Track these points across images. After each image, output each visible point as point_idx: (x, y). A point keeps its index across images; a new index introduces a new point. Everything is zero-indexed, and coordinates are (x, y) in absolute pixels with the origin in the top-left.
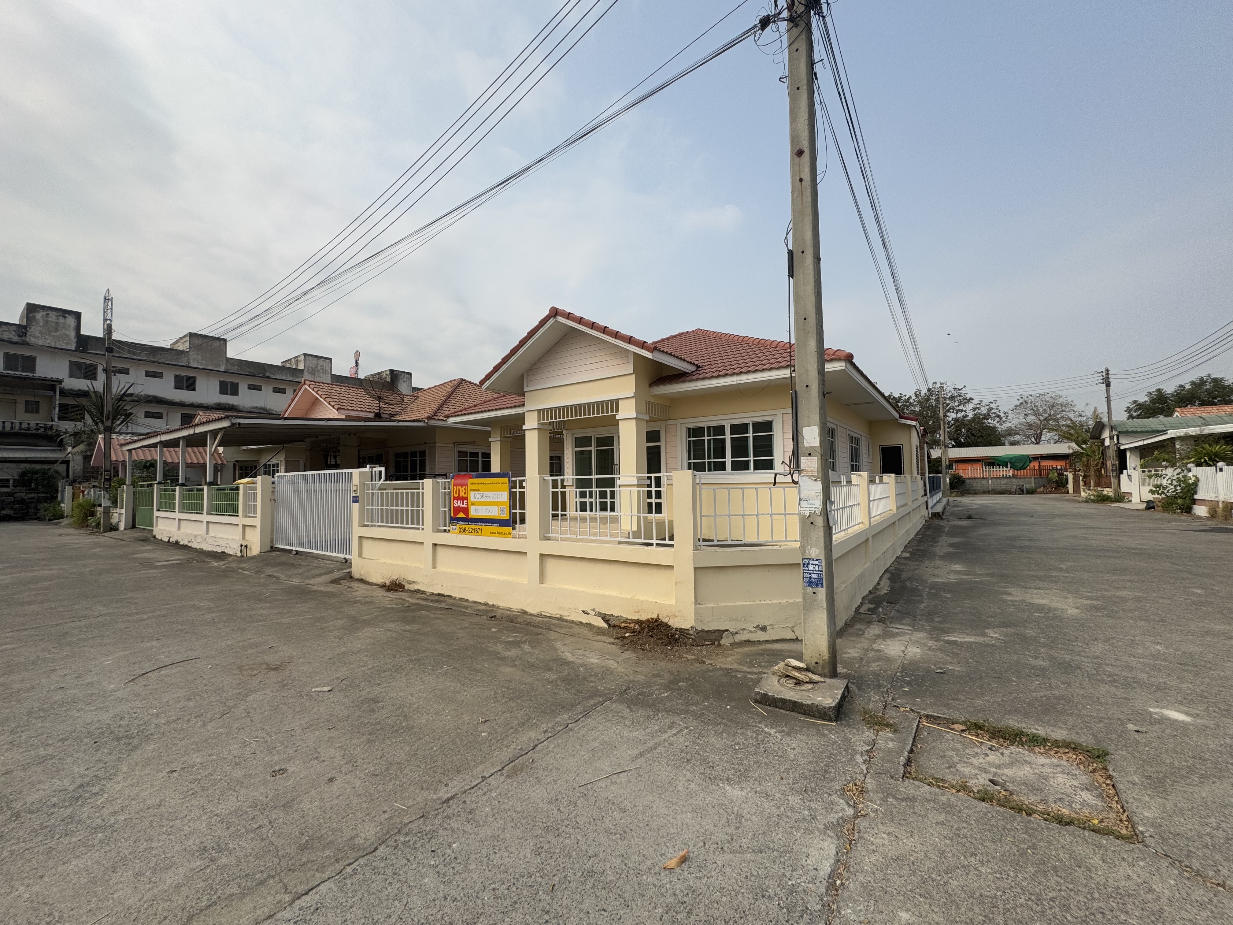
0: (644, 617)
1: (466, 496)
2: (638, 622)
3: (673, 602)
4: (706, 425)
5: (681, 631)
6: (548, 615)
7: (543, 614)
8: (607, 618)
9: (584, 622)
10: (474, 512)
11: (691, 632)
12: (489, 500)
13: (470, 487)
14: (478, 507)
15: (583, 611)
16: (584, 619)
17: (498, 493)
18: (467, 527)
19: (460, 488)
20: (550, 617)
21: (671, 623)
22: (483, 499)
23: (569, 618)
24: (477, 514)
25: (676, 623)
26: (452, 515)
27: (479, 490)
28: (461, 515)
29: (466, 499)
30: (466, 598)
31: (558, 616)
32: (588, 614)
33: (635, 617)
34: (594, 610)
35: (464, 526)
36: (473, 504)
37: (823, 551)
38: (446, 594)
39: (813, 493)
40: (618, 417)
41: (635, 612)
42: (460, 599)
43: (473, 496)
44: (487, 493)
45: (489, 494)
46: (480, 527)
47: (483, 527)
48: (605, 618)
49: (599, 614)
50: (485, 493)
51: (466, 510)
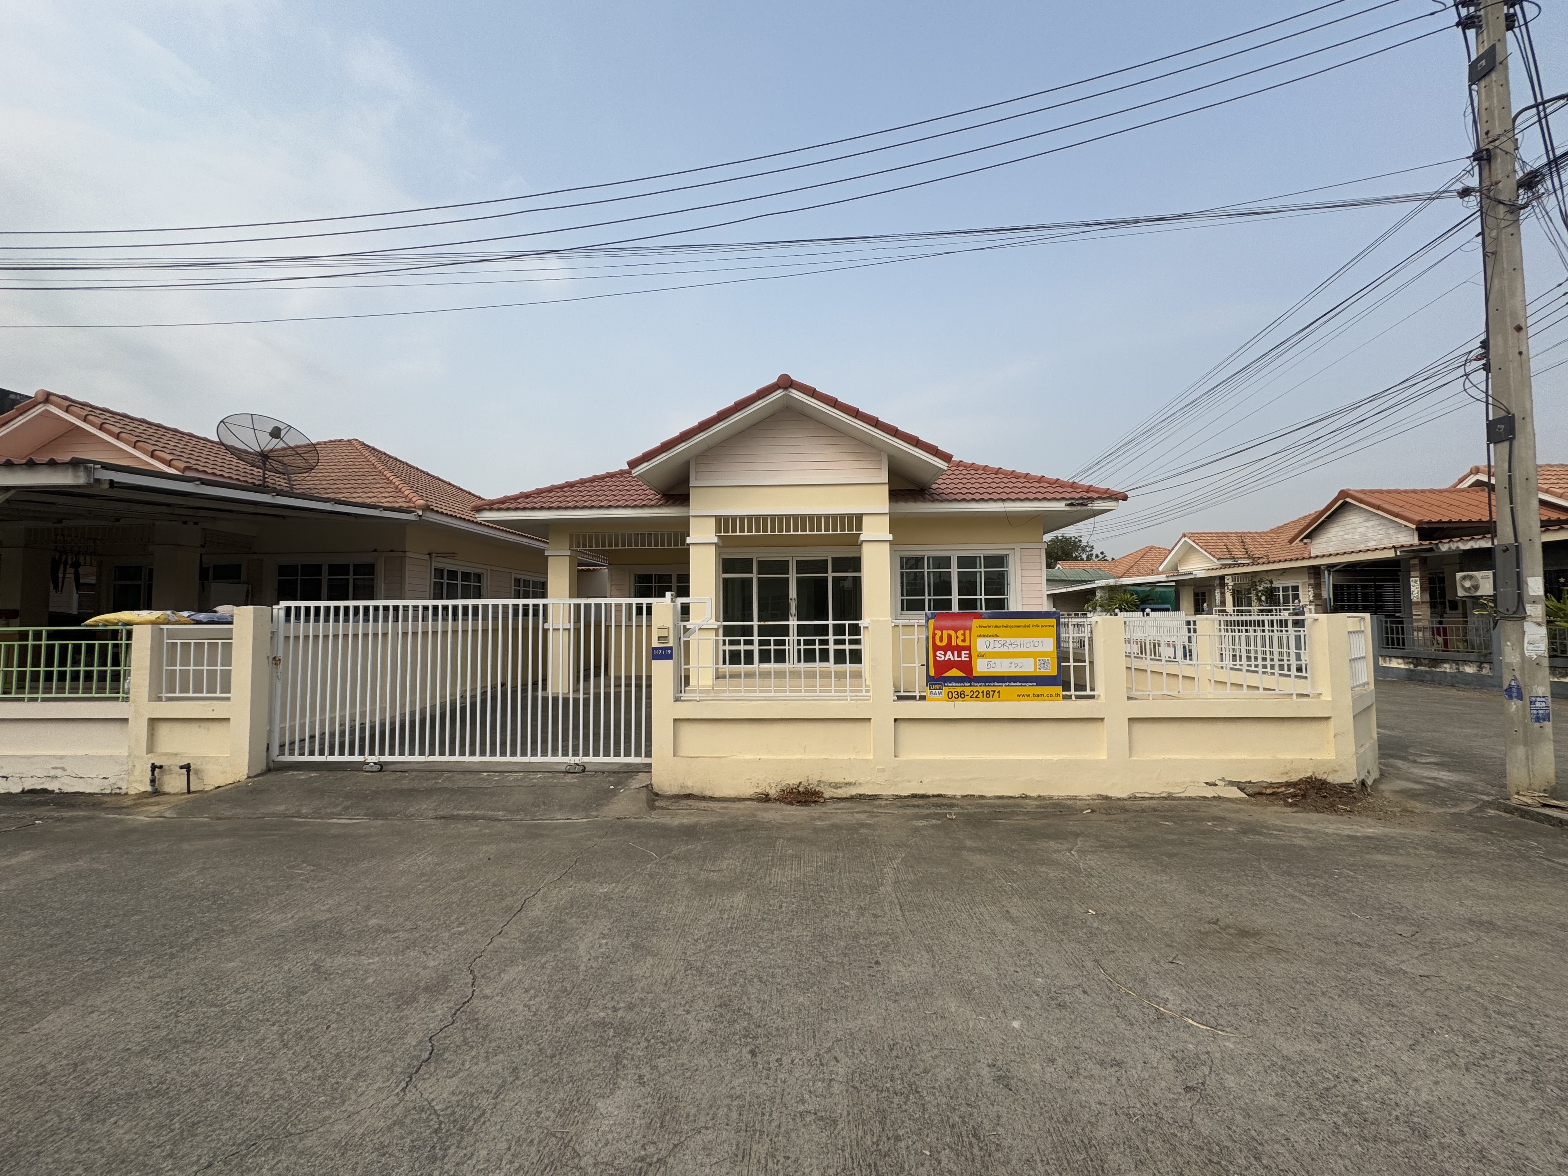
0: (1295, 778)
1: (967, 644)
2: (1288, 785)
3: (1332, 756)
4: (927, 554)
5: (1344, 786)
6: (1147, 795)
7: (1138, 795)
8: (1242, 786)
9: (1209, 796)
10: (981, 667)
11: (1354, 785)
12: (1018, 649)
13: (975, 631)
14: (993, 660)
15: (1207, 783)
16: (1210, 792)
17: (1035, 640)
18: (967, 690)
19: (952, 633)
20: (1151, 798)
21: (1330, 779)
22: (1005, 649)
23: (1183, 795)
24: (991, 670)
25: (1335, 779)
26: (932, 673)
27: (996, 636)
28: (955, 672)
29: (968, 648)
30: (977, 793)
31: (1164, 795)
32: (1216, 785)
33: (1283, 779)
34: (1223, 779)
35: (959, 689)
36: (982, 655)
37: (1549, 689)
38: (930, 793)
39: (1538, 637)
40: (862, 538)
41: (1283, 774)
42: (963, 797)
43: (981, 645)
44: (1013, 640)
45: (1018, 641)
46: (997, 689)
47: (1003, 689)
48: (1241, 786)
49: (1231, 783)
50: (1008, 640)
51: (967, 666)
